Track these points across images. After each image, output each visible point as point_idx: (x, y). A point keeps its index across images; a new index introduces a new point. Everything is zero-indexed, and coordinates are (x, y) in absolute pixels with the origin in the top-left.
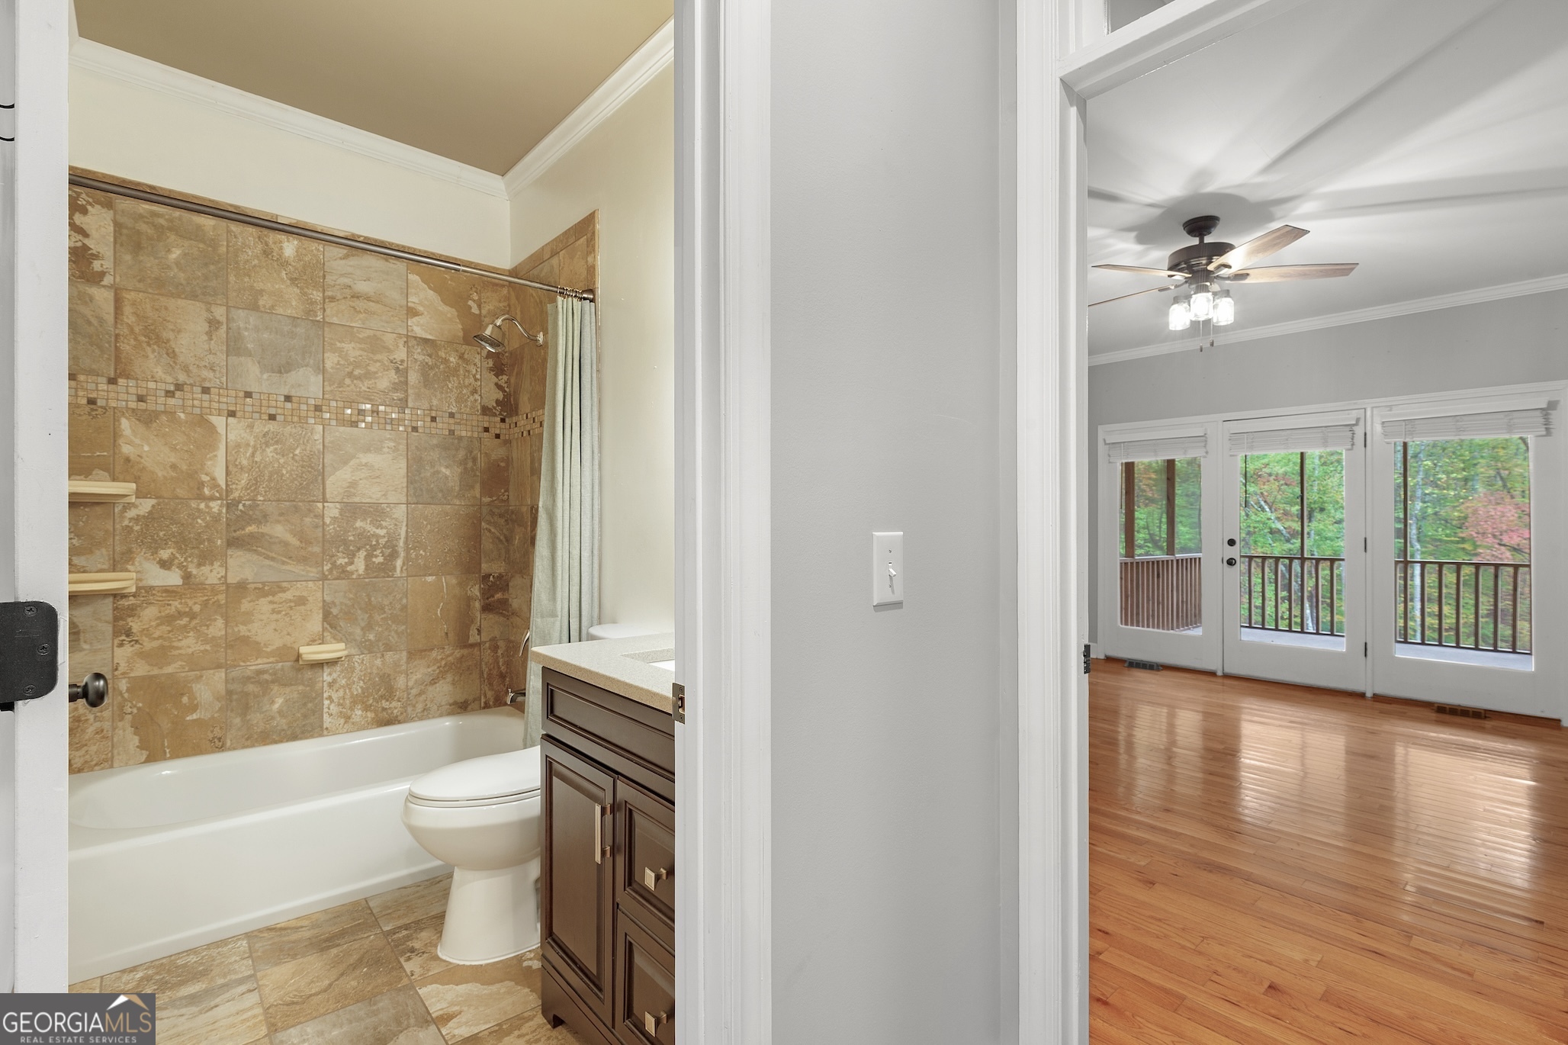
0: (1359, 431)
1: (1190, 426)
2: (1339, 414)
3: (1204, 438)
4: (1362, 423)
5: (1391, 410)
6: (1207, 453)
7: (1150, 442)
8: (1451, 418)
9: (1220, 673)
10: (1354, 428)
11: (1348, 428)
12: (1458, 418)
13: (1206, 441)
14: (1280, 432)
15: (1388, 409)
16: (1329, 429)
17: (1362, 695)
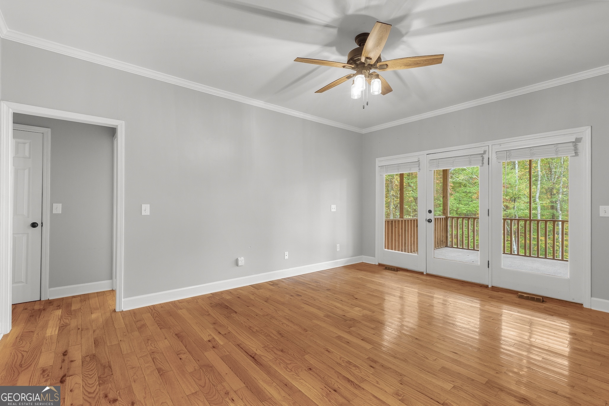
0: (486, 157)
1: (412, 157)
2: (477, 148)
3: (418, 163)
4: (487, 153)
5: (500, 146)
6: (419, 169)
7: (395, 165)
8: (528, 149)
9: (425, 273)
10: (484, 155)
11: (480, 156)
12: (531, 148)
13: (419, 164)
14: (450, 159)
15: (499, 145)
16: (472, 156)
17: (487, 287)
